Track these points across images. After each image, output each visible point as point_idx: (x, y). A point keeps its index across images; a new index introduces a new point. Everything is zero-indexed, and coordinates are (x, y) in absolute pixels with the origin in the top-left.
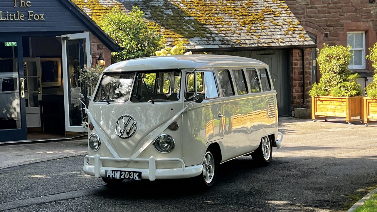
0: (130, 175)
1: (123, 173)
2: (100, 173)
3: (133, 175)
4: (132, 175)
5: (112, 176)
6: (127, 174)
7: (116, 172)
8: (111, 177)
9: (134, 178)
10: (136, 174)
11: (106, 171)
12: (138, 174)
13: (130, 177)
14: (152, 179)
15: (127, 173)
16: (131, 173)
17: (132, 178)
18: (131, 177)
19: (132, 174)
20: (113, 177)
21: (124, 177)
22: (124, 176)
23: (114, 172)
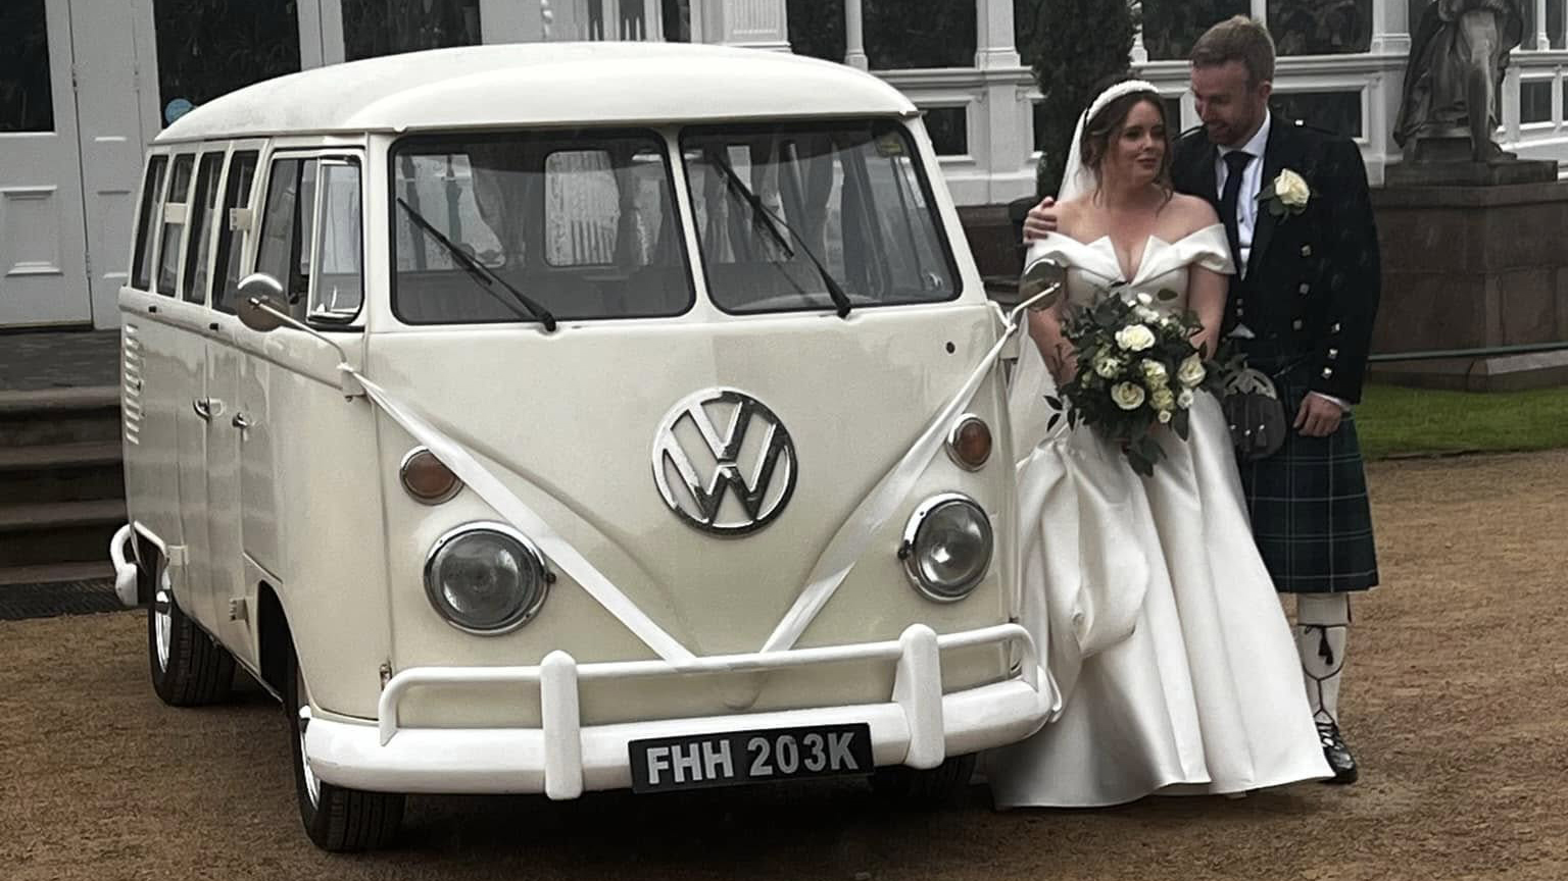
0: (805, 752)
1: (759, 748)
2: (587, 766)
3: (826, 750)
4: (817, 751)
5: (688, 771)
6: (786, 748)
7: (707, 746)
8: (679, 777)
9: (835, 766)
10: (839, 738)
11: (638, 749)
12: (848, 737)
13: (808, 762)
14: (926, 755)
15: (782, 740)
16: (807, 741)
17: (819, 766)
18: (815, 760)
19: (814, 743)
20: (697, 776)
21: (769, 770)
22: (771, 760)
23: (694, 747)
